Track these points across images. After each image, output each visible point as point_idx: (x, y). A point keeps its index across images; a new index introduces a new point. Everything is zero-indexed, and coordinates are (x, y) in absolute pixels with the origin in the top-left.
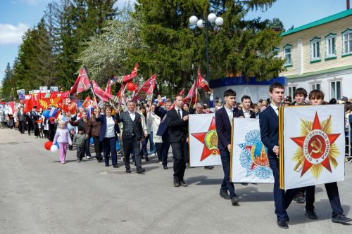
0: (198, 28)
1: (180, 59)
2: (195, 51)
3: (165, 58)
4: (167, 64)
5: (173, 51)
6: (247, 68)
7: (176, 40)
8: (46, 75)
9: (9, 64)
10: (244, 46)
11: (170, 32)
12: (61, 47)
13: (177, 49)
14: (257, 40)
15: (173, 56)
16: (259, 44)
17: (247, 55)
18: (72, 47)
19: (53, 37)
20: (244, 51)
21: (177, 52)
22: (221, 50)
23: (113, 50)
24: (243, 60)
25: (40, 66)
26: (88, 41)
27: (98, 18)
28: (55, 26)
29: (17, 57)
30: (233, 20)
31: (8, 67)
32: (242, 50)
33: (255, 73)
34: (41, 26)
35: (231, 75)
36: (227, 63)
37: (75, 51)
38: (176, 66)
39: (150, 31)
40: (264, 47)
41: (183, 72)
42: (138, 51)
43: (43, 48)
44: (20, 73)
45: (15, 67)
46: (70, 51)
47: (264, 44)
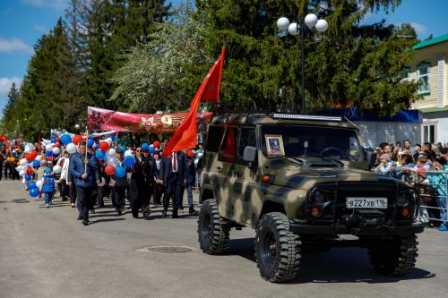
0: (290, 36)
1: (262, 81)
2: (285, 68)
3: (240, 79)
4: (243, 88)
5: (251, 69)
6: (363, 95)
7: (256, 52)
8: (67, 101)
9: (14, 85)
10: (359, 63)
11: (249, 41)
12: (89, 61)
13: (257, 66)
14: (378, 54)
15: (252, 77)
16: (381, 60)
17: (363, 76)
18: (104, 62)
19: (78, 47)
20: (359, 70)
21: (258, 70)
22: (324, 67)
23: (163, 67)
24: (357, 83)
25: (57, 88)
26: (127, 52)
27: (142, 20)
28: (81, 31)
29: (27, 74)
30: (343, 25)
31: (13, 89)
32: (356, 68)
33: (374, 105)
34: (59, 31)
35: (338, 106)
36: (333, 88)
37: (108, 67)
38: (256, 91)
39: (218, 39)
40: (390, 66)
41: (267, 100)
42: (200, 68)
43: (63, 62)
44: (29, 99)
45: (22, 89)
46: (101, 68)
47: (389, 61)
